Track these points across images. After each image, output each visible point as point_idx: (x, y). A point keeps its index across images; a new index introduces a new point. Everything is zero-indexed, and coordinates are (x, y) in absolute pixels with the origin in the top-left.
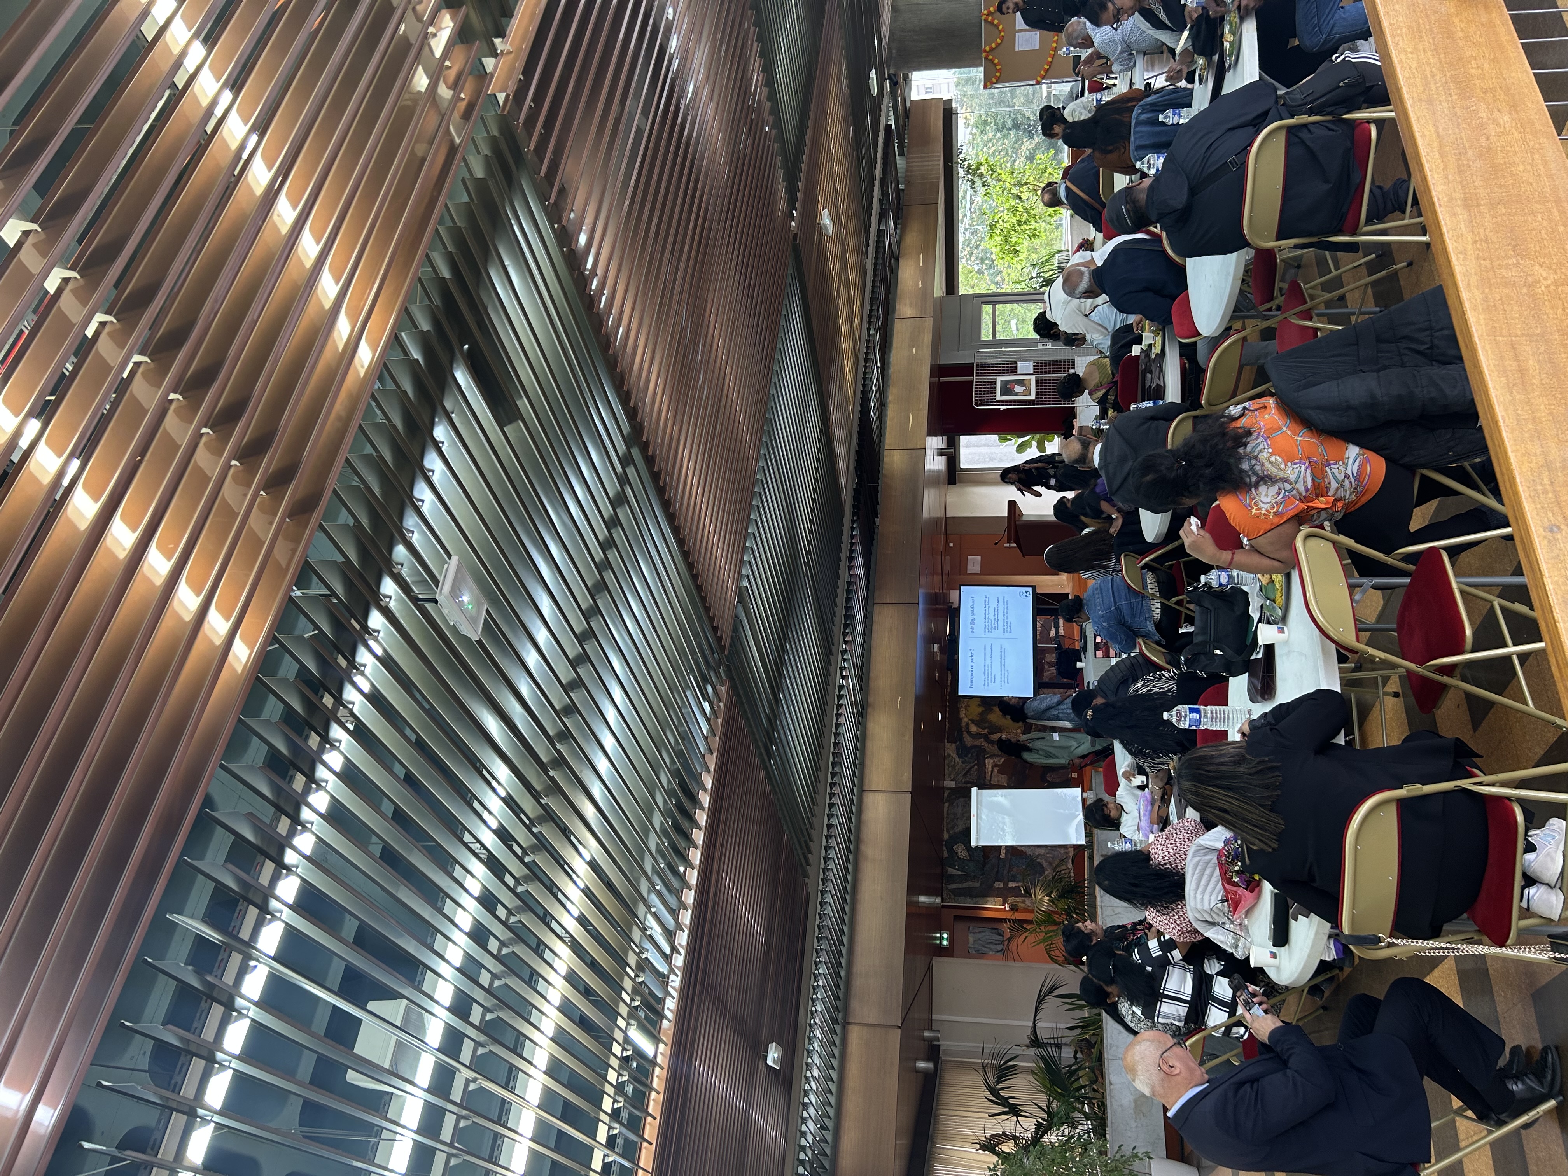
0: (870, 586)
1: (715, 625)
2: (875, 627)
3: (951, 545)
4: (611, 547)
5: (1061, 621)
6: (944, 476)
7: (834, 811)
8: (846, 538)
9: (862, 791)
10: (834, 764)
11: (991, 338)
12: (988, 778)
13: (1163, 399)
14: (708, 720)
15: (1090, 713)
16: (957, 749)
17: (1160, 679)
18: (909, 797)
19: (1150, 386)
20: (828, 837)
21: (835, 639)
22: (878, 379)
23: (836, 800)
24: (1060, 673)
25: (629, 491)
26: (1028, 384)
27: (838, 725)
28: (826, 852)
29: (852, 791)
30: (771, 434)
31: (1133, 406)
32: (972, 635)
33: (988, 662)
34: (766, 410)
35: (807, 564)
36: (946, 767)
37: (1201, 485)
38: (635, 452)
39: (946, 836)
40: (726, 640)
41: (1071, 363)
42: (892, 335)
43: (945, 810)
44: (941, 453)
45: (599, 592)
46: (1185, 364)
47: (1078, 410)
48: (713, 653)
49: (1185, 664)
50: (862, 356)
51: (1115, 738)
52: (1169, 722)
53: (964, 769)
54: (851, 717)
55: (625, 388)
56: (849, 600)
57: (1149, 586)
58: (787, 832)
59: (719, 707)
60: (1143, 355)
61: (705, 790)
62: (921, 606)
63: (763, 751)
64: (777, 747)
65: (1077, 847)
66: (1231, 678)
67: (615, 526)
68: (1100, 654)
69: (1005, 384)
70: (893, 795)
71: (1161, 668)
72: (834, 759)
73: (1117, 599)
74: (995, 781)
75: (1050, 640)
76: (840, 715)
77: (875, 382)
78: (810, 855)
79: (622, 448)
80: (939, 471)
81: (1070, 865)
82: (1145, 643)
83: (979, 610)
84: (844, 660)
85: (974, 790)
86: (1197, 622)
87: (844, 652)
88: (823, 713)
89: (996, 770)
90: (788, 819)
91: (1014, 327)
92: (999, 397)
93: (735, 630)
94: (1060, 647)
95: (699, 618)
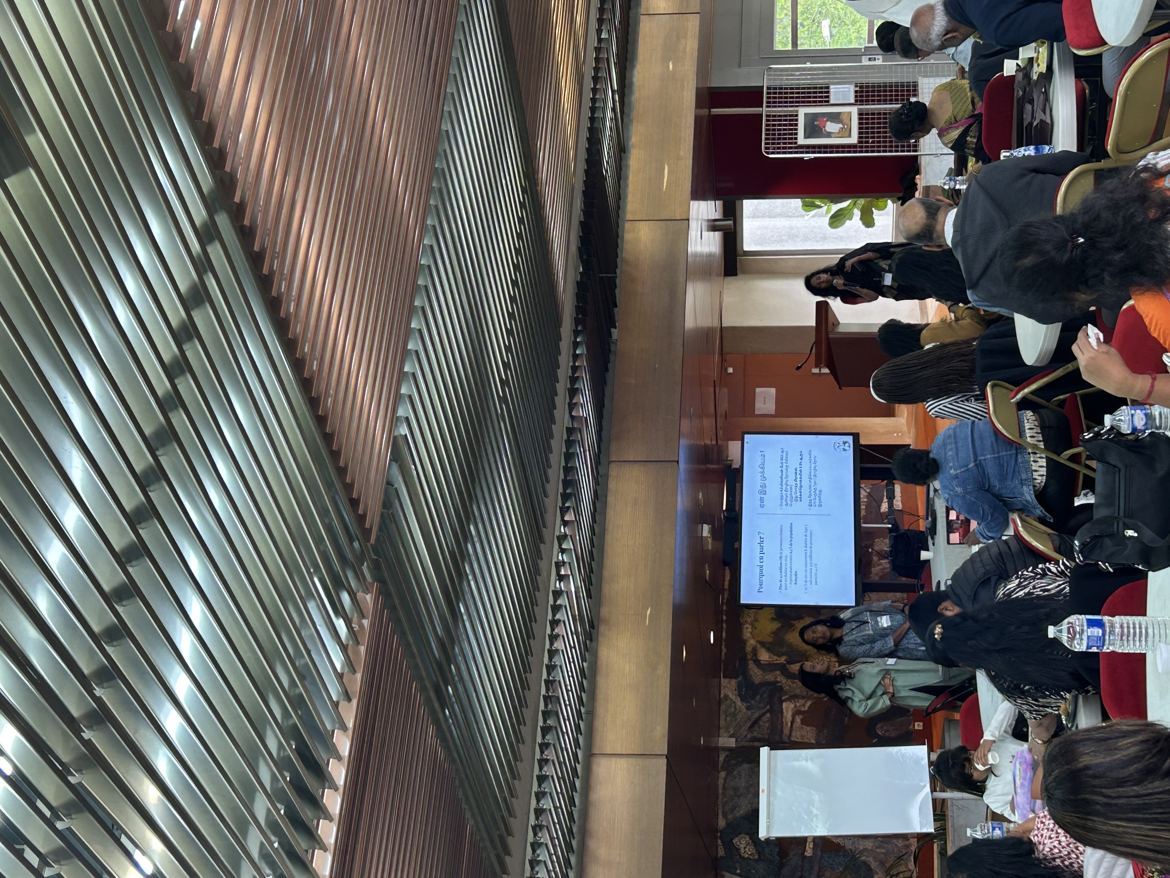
0: (604, 434)
1: (354, 496)
2: (611, 499)
3: (730, 370)
4: (183, 372)
5: (898, 488)
6: (719, 264)
7: (546, 787)
8: (565, 360)
9: (590, 755)
10: (546, 714)
11: (789, 47)
12: (786, 731)
13: (1049, 142)
14: (344, 648)
15: (938, 630)
16: (739, 686)
17: (1044, 575)
18: (662, 763)
19: (1031, 124)
20: (537, 829)
21: (549, 517)
22: (614, 109)
23: (549, 770)
24: (896, 567)
25: (211, 282)
26: (846, 121)
27: (552, 653)
28: (534, 851)
29: (575, 756)
30: (443, 194)
31: (1004, 154)
32: (761, 510)
33: (786, 552)
34: (435, 155)
35: (503, 400)
36: (722, 717)
37: (1107, 278)
38: (223, 221)
39: (722, 823)
40: (373, 520)
41: (913, 88)
42: (635, 41)
43: (721, 782)
44: (713, 226)
45: (163, 445)
46: (1084, 90)
47: (924, 161)
48: (351, 540)
49: (1081, 551)
50: (589, 72)
51: (979, 667)
52: (1056, 641)
53: (749, 719)
54: (573, 640)
55: (205, 118)
56: (569, 456)
57: (1028, 433)
58: (471, 822)
59: (361, 626)
60: (1020, 75)
61: (339, 758)
62: (682, 465)
63: (432, 695)
64: (455, 689)
65: (922, 837)
66: (1150, 574)
67: (190, 338)
68: (955, 537)
69: (811, 119)
70: (639, 760)
71: (1047, 559)
72: (546, 705)
73: (979, 452)
74: (796, 736)
75: (881, 518)
76: (557, 636)
77: (609, 114)
78: (507, 858)
79: (200, 214)
80: (710, 255)
81: (911, 865)
82: (1022, 520)
83: (773, 470)
84: (563, 551)
85: (764, 751)
86: (1098, 488)
87: (562, 538)
88: (530, 634)
89: (798, 719)
90: (472, 800)
91: (826, 32)
92: (801, 140)
93: (387, 504)
94: (895, 528)
95: (329, 485)
